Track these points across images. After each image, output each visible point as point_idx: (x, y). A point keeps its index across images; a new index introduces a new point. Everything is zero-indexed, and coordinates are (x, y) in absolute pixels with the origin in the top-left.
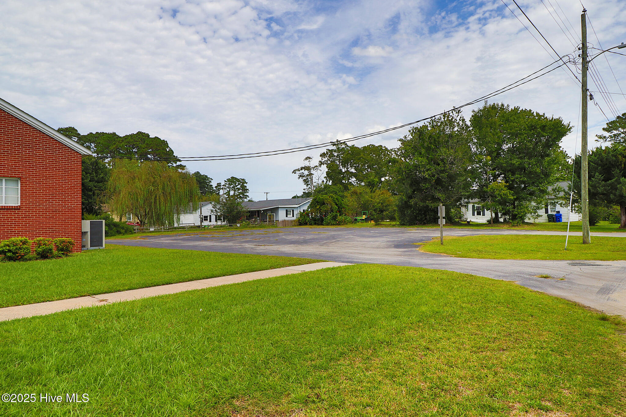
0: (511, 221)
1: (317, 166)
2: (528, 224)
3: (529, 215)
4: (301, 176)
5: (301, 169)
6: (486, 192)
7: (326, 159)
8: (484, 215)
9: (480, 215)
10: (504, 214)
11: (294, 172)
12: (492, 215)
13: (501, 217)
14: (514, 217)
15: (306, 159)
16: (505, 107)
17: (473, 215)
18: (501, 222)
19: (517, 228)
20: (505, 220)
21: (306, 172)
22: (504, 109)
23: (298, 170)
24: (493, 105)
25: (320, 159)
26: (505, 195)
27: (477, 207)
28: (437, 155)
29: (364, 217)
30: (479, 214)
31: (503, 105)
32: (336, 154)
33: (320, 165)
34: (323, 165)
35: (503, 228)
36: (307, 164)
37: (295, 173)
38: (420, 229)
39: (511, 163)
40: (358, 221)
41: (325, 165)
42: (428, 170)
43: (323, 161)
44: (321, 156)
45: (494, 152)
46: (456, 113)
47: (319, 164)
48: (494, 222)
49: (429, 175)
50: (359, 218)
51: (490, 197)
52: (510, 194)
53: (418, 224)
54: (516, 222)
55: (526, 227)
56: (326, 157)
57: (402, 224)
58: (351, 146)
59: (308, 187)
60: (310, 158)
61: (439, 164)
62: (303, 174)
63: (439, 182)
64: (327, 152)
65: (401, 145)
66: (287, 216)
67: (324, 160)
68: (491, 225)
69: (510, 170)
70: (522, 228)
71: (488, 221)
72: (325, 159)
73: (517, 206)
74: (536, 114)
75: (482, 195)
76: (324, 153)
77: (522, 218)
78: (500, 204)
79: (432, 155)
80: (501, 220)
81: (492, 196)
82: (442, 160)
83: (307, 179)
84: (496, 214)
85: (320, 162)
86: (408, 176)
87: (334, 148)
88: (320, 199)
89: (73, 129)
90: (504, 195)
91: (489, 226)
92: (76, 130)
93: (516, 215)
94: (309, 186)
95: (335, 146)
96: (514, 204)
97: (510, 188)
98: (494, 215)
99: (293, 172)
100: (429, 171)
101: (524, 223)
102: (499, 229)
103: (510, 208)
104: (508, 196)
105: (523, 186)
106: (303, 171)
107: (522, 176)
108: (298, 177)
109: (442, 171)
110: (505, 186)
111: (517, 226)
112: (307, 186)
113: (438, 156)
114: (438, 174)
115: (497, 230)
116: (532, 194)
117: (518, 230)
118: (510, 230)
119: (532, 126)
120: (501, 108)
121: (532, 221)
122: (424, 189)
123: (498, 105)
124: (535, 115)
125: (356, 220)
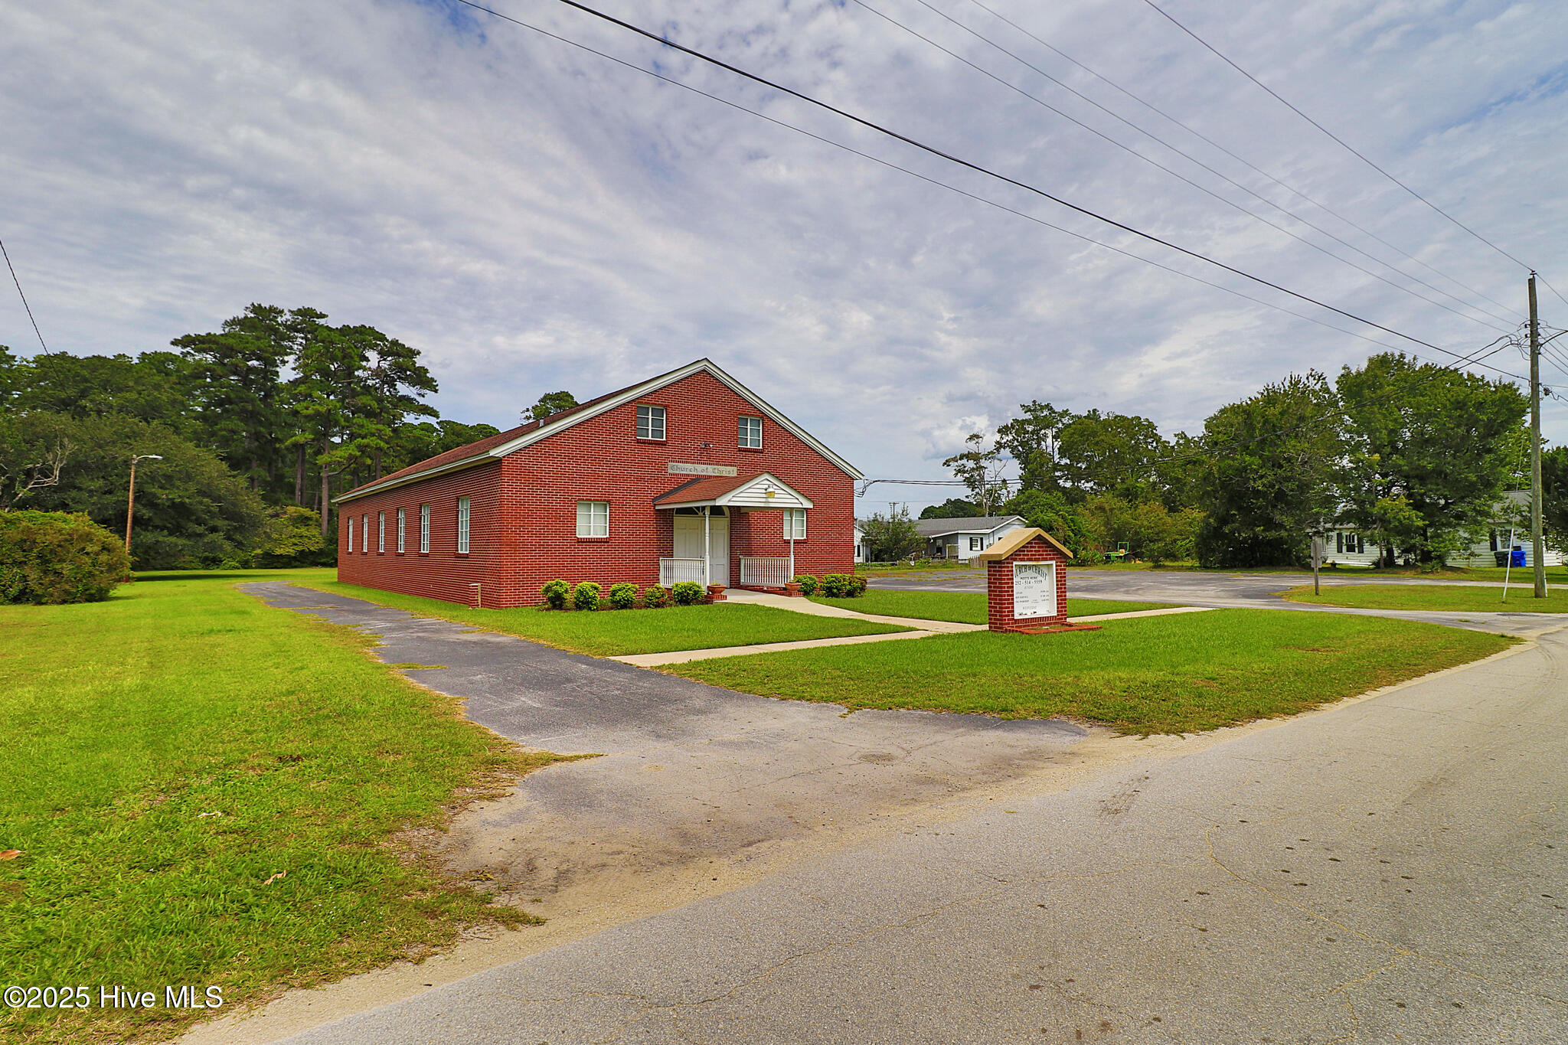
0: (1419, 564)
1: (992, 452)
2: (1453, 569)
3: (1454, 553)
4: (960, 471)
5: (961, 458)
6: (1371, 515)
7: (1010, 437)
8: (1361, 551)
9: (1354, 551)
10: (1406, 551)
11: (947, 463)
12: (1381, 553)
13: (1399, 557)
14: (1426, 557)
15: (971, 438)
16: (1406, 361)
17: (1340, 550)
18: (1400, 565)
19: (1431, 576)
20: (1406, 562)
21: (971, 464)
22: (1405, 364)
23: (955, 460)
24: (1383, 357)
25: (997, 437)
26: (1408, 519)
27: (1347, 536)
28: (1278, 451)
29: (1122, 552)
30: (1351, 549)
31: (1402, 356)
32: (1030, 428)
33: (998, 449)
34: (1004, 448)
35: (1405, 576)
36: (972, 447)
37: (949, 465)
38: (1249, 575)
39: (1419, 465)
40: (1112, 559)
41: (1008, 450)
42: (1261, 477)
43: (1003, 442)
44: (999, 431)
45: (1385, 446)
46: (1314, 379)
47: (994, 448)
48: (1385, 565)
49: (1264, 485)
50: (1113, 554)
51: (1378, 522)
52: (1417, 518)
53: (1239, 567)
54: (1428, 566)
55: (1449, 574)
56: (1011, 433)
57: (1205, 567)
58: (1061, 411)
59: (974, 493)
60: (978, 437)
61: (1281, 466)
62: (965, 467)
63: (1280, 496)
64: (1012, 424)
65: (1204, 431)
66: (971, 549)
67: (1005, 440)
68: (1380, 570)
69: (1417, 476)
70: (1441, 577)
71: (1374, 563)
72: (1007, 438)
73: (1432, 537)
74: (1468, 375)
75: (1363, 518)
76: (1007, 425)
77: (1441, 558)
78: (1399, 533)
79: (1269, 452)
80: (1400, 562)
81: (1381, 520)
82: (1289, 460)
83: (972, 476)
84: (1390, 552)
85: (997, 442)
86: (1224, 486)
87: (1028, 416)
88: (1044, 521)
89: (567, 395)
90: (1405, 519)
91: (1377, 573)
92: (572, 397)
93: (1430, 552)
94: (977, 490)
95: (1029, 413)
96: (1424, 535)
97: (1418, 505)
98: (1385, 553)
99: (945, 464)
100: (1263, 480)
101: (1444, 566)
102: (1398, 577)
103: (1417, 540)
104: (1413, 521)
105: (1442, 502)
106: (964, 461)
107: (1440, 487)
108: (955, 472)
109: (1288, 479)
110: (1407, 505)
111: (1432, 572)
112: (973, 490)
113: (1281, 452)
114: (1281, 483)
115: (1392, 578)
116: (1459, 516)
117: (1433, 580)
118: (1418, 578)
119: (1459, 403)
120: (1398, 361)
121: (1460, 563)
122: (1254, 509)
123: (1392, 355)
124: (1466, 377)
125: (1108, 557)
